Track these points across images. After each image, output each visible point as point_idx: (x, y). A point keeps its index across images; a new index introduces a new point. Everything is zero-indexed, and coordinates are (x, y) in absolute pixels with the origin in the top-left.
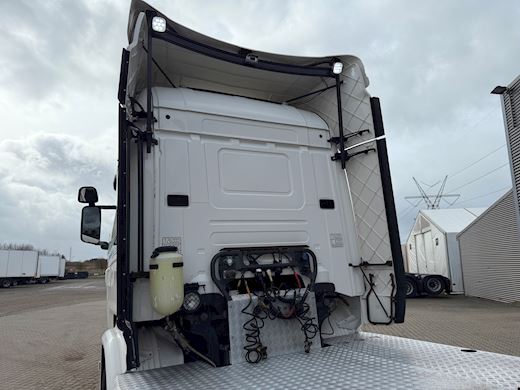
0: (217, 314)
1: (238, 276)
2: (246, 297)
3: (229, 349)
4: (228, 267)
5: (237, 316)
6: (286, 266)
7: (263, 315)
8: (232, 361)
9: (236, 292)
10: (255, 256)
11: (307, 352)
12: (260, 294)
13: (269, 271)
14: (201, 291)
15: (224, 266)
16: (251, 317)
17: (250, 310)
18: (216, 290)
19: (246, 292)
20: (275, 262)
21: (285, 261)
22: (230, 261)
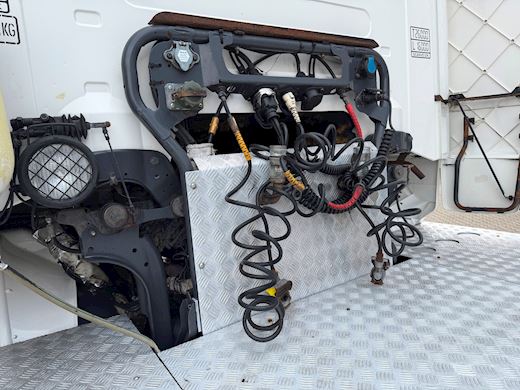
0: (157, 205)
1: (210, 105)
2: (234, 162)
3: (194, 293)
4: (180, 74)
5: (212, 210)
6: (325, 90)
7: (283, 205)
8: (205, 325)
9: (207, 147)
10: (253, 56)
11: (378, 282)
12: (278, 151)
13: (289, 98)
14: (96, 142)
15: (164, 68)
16: (250, 213)
17: (246, 195)
18: (148, 143)
19: (234, 148)
20: (300, 74)
21: (321, 75)
22: (183, 56)
